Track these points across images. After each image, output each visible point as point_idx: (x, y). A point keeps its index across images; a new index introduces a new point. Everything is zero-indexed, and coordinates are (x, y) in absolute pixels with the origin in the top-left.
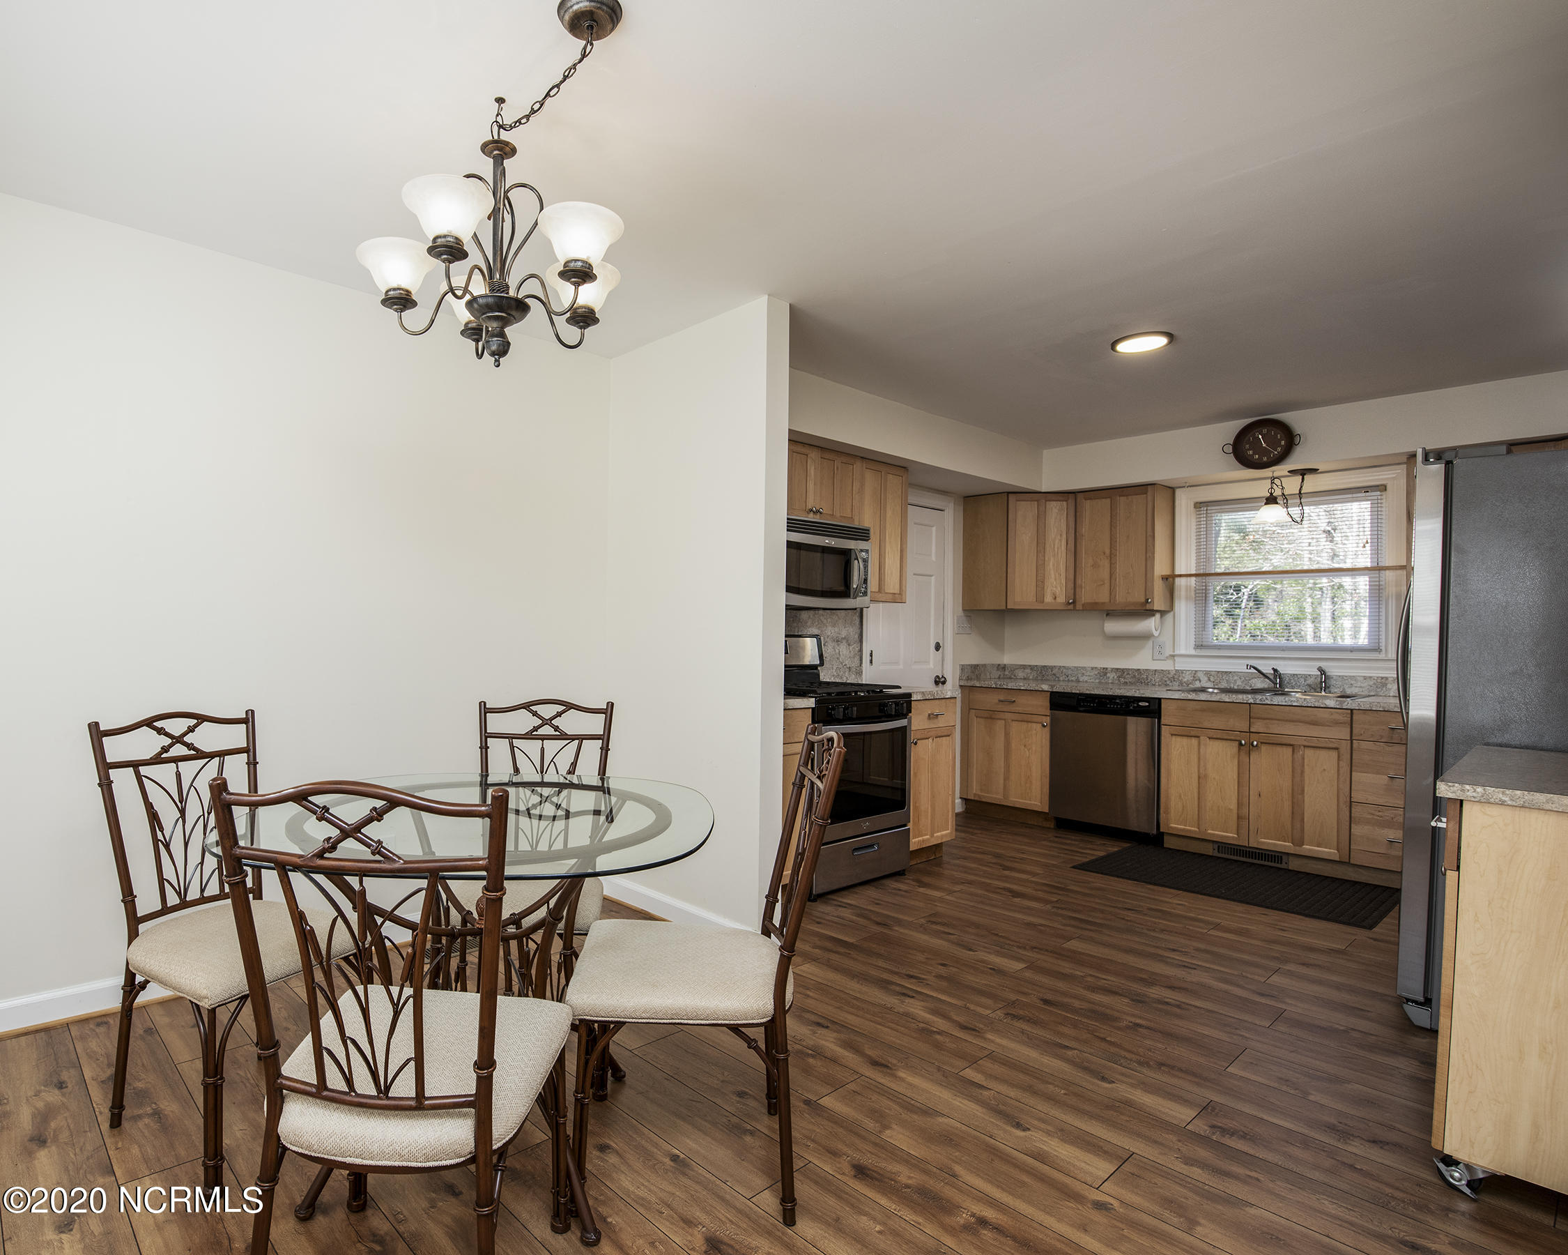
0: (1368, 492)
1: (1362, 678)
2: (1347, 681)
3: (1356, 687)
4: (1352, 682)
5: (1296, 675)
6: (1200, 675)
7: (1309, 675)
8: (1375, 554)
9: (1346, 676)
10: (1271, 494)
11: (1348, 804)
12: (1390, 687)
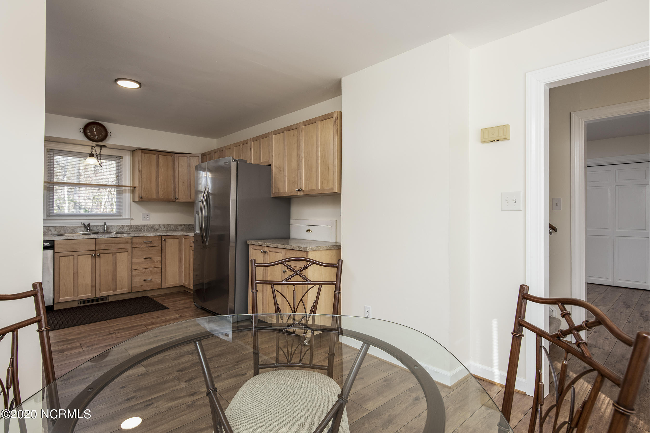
0: (117, 158)
1: (116, 226)
2: (111, 227)
3: (114, 229)
4: (113, 227)
5: (93, 226)
6: (51, 228)
7: (98, 226)
8: (117, 181)
9: (111, 225)
10: (92, 152)
11: (131, 271)
12: (125, 228)
